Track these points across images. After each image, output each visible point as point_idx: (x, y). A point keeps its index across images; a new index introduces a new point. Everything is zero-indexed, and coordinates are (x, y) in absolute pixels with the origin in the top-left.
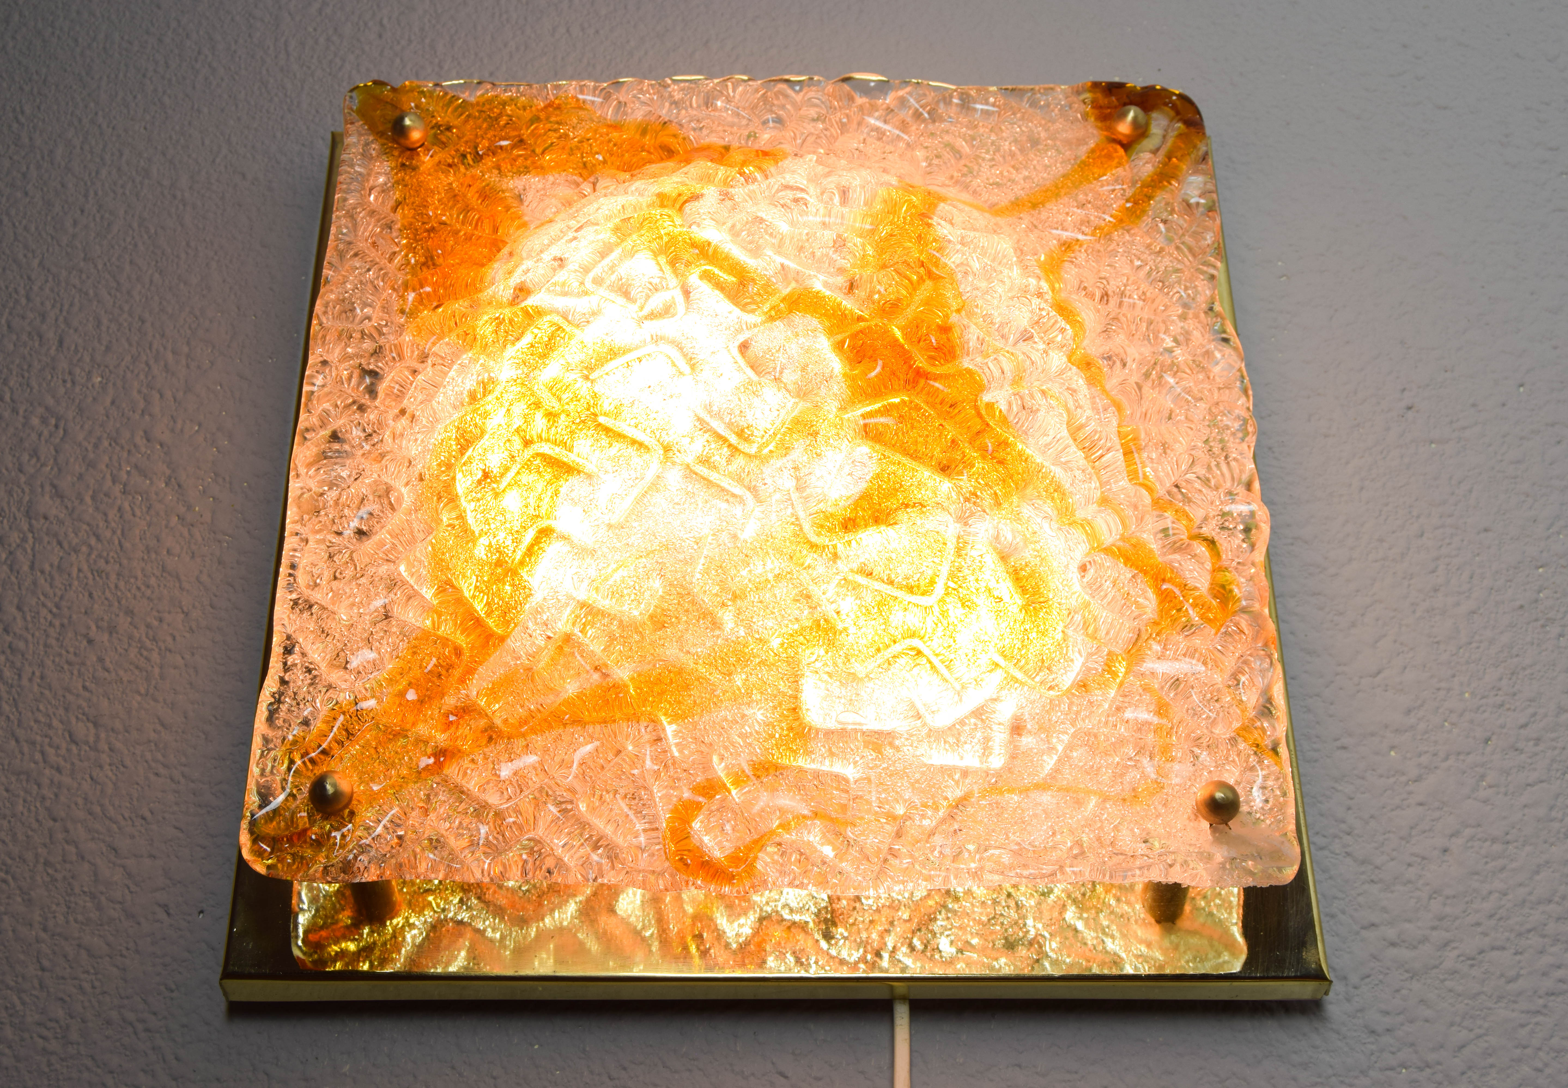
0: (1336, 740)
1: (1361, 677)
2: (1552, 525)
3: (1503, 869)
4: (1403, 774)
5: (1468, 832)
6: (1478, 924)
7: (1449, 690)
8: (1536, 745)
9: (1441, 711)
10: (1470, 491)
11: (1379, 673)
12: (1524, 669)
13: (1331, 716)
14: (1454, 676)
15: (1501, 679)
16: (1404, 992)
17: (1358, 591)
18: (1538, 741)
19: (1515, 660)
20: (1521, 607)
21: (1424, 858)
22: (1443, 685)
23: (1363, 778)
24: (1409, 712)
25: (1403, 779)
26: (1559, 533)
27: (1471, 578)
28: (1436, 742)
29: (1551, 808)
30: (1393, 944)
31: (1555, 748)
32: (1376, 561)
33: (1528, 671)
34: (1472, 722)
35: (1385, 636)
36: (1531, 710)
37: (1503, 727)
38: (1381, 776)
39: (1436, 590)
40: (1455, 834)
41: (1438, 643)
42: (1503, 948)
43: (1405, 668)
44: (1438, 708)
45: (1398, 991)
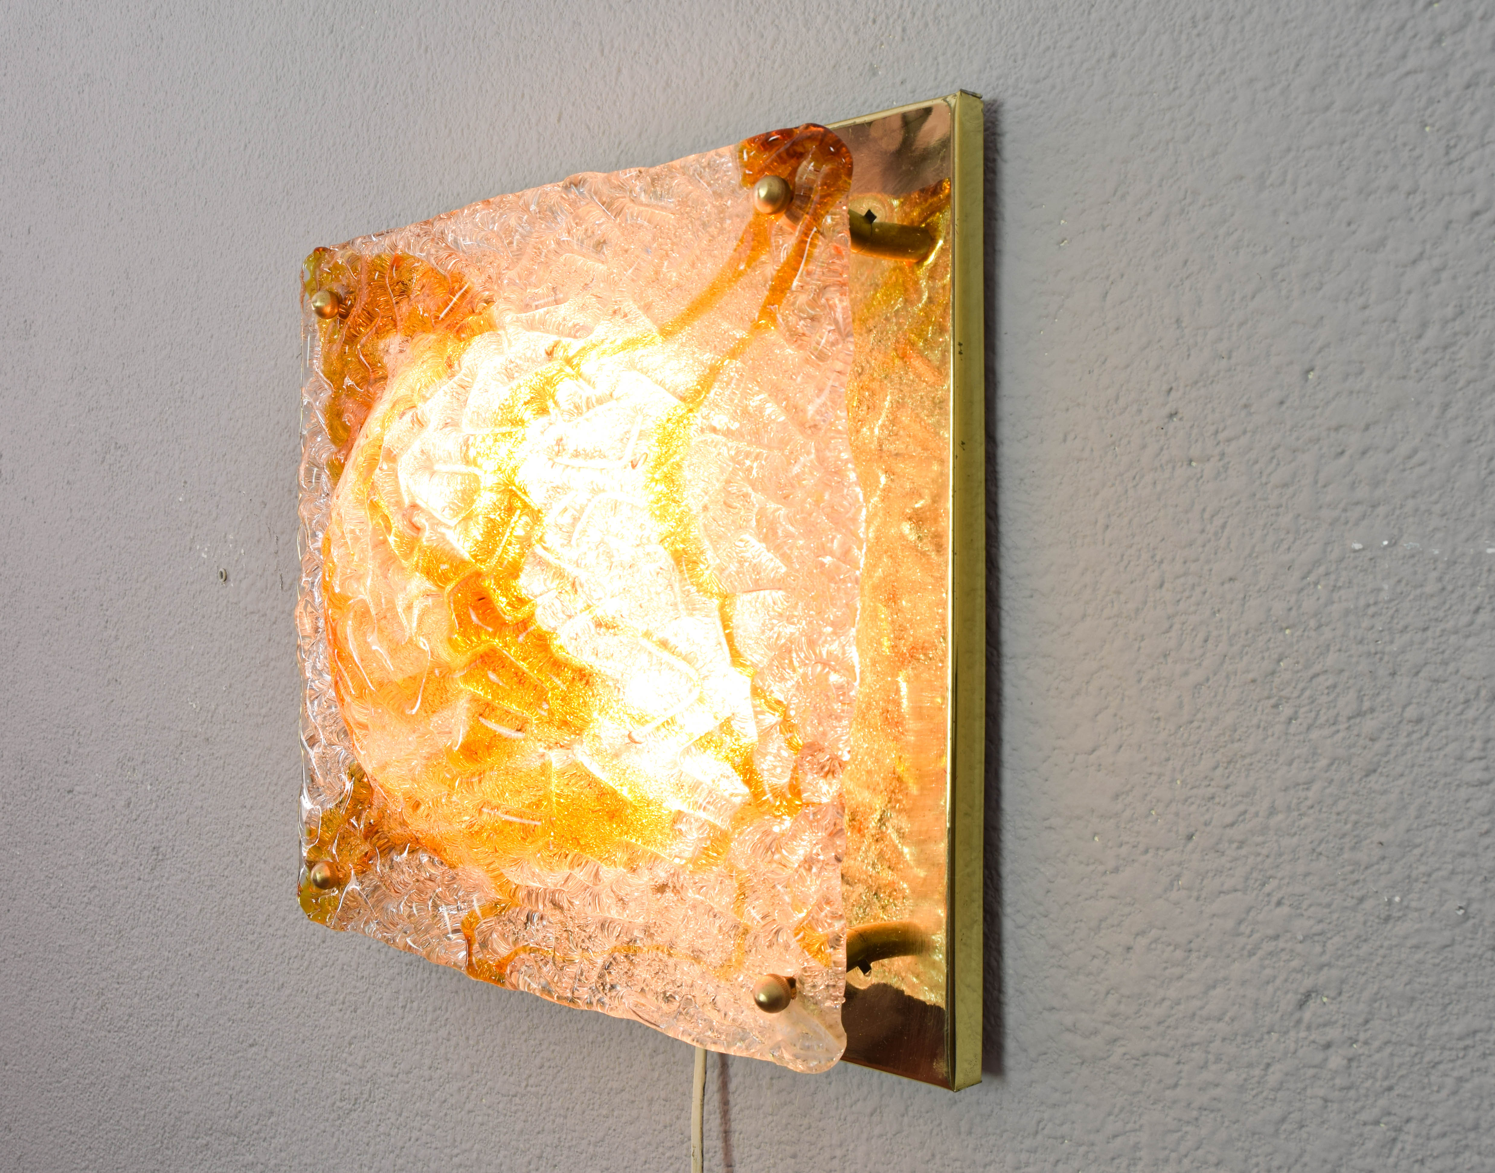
0: (1045, 819)
1: (1077, 754)
2: (1309, 572)
3: (1181, 977)
4: (1101, 863)
5: (1154, 933)
6: (1146, 1028)
7: (1160, 776)
8: (1239, 848)
9: (1148, 798)
10: (1224, 526)
11: (1094, 751)
12: (1243, 757)
13: (1044, 793)
14: (1168, 760)
15: (1216, 768)
16: (1073, 1075)
17: (1086, 654)
18: (1242, 844)
19: (1236, 745)
20: (1254, 681)
21: (1107, 953)
22: (1155, 769)
23: (1064, 862)
24: (1117, 796)
25: (1101, 868)
26: (1316, 584)
27: (1206, 641)
28: (1138, 833)
29: (1240, 922)
30: (1069, 1031)
31: (1259, 854)
32: (1109, 618)
33: (1247, 761)
34: (1177, 814)
35: (1107, 708)
36: (1241, 808)
37: (1206, 824)
38: (1081, 863)
39: (1165, 656)
40: (1142, 933)
41: (1159, 719)
42: (1166, 1055)
43: (1120, 747)
44: (1146, 795)
45: (1068, 1073)
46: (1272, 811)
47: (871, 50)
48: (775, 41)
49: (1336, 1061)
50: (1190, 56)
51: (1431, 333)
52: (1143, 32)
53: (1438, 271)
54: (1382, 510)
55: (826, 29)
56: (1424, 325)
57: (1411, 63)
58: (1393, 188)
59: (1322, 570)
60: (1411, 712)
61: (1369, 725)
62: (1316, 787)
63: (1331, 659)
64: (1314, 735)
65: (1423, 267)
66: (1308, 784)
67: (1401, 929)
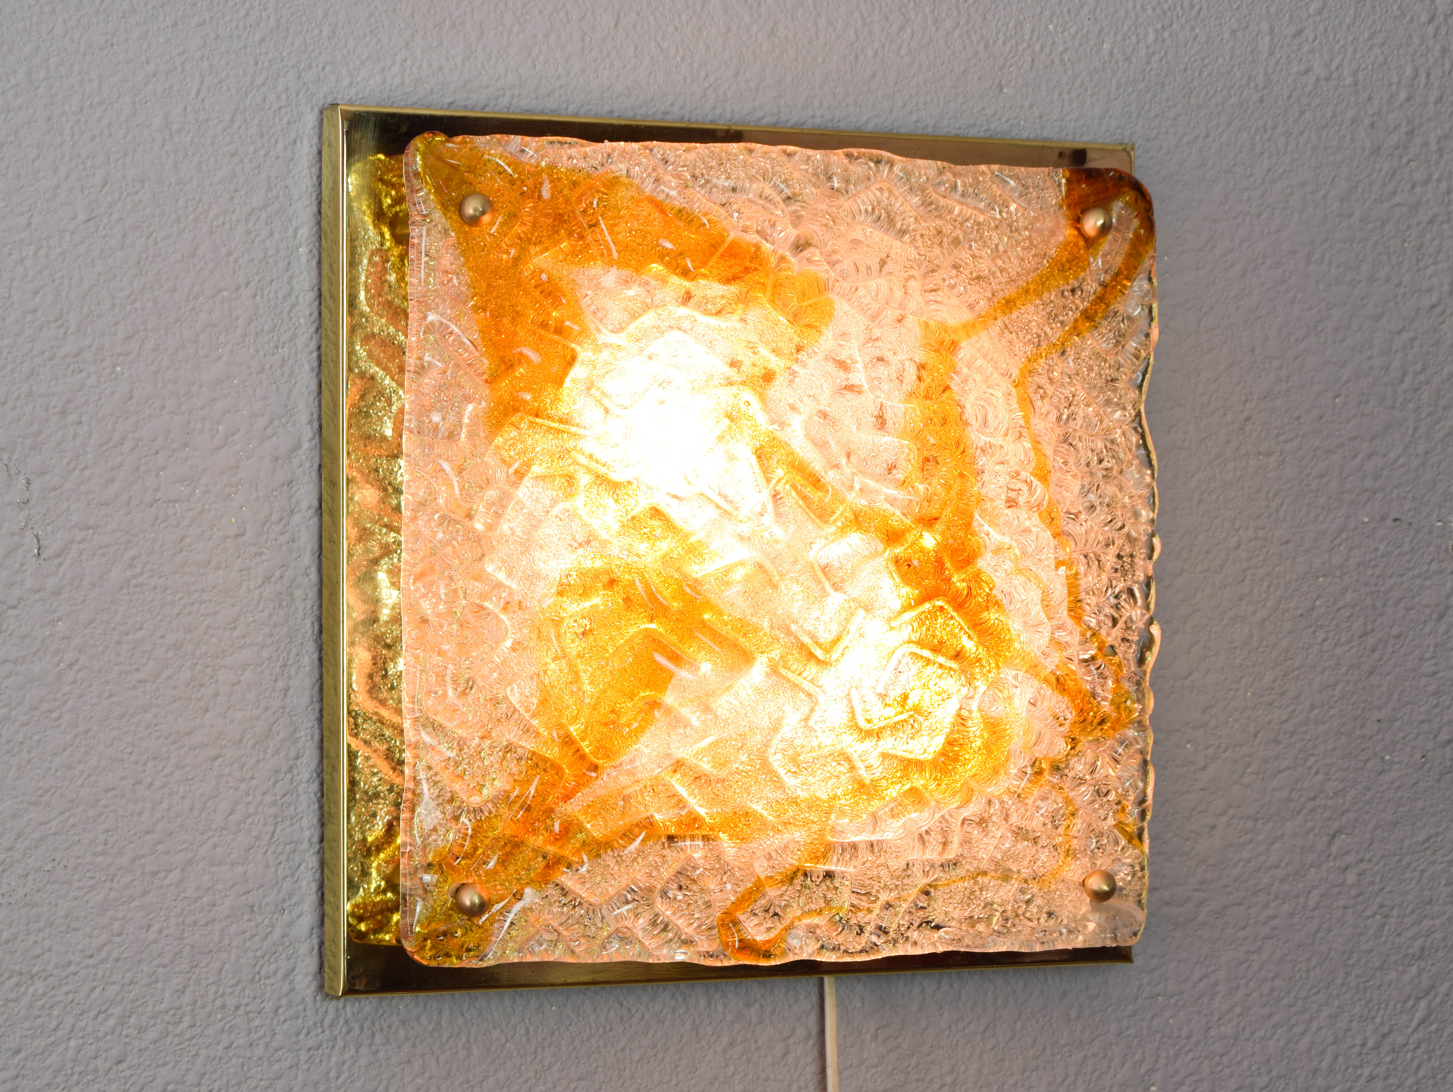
1: (1175, 680)
2: (1336, 538)
3: (1250, 842)
4: (1193, 764)
5: (1231, 811)
6: (1227, 886)
7: (1237, 690)
8: (1290, 737)
9: (1228, 709)
10: (1282, 504)
11: (1190, 675)
12: (1293, 671)
14: (1242, 678)
15: (1275, 680)
17: (1184, 601)
18: (1293, 733)
19: (1288, 663)
20: (1302, 615)
21: (1197, 834)
22: (1234, 686)
24: (1204, 711)
25: (1193, 768)
26: (1340, 545)
27: (1269, 587)
28: (1221, 736)
29: (1291, 791)
30: (1167, 904)
31: (1303, 740)
32: (1201, 572)
33: (1296, 673)
34: (1249, 718)
35: (1198, 642)
36: (1292, 708)
37: (1269, 723)
38: (1178, 766)
39: (1240, 599)
40: (1223, 813)
41: (1236, 648)
42: (1240, 904)
43: (1208, 671)
44: (1226, 706)
45: (1164, 939)
46: (1313, 707)
47: (1001, 68)
48: (902, 28)
49: (1351, 878)
50: (1262, 153)
51: (1408, 379)
52: (1229, 125)
53: (1413, 340)
54: (1379, 495)
55: (956, 34)
56: (1405, 374)
57: (1399, 198)
58: (1387, 280)
59: (1344, 536)
60: (1395, 631)
61: (1371, 640)
62: (1339, 688)
63: (1349, 597)
64: (1338, 651)
65: (1405, 337)
66: (1335, 685)
67: (1388, 778)
